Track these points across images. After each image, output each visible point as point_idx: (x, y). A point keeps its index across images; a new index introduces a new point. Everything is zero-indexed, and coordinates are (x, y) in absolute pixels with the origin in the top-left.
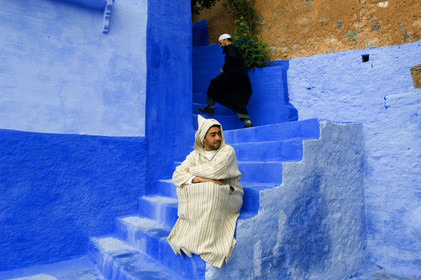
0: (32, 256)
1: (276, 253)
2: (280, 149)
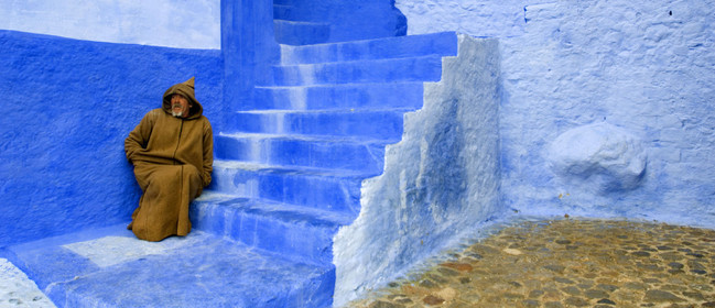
0: (85, 216)
1: (418, 185)
2: (412, 67)
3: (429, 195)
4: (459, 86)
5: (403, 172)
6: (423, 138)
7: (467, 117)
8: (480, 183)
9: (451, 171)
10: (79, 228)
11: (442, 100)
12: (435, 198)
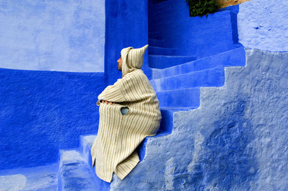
3: (205, 178)
4: (246, 90)
5: (172, 159)
6: (199, 132)
7: (255, 115)
8: (275, 169)
9: (236, 158)
10: (12, 167)
11: (223, 102)
12: (214, 182)
